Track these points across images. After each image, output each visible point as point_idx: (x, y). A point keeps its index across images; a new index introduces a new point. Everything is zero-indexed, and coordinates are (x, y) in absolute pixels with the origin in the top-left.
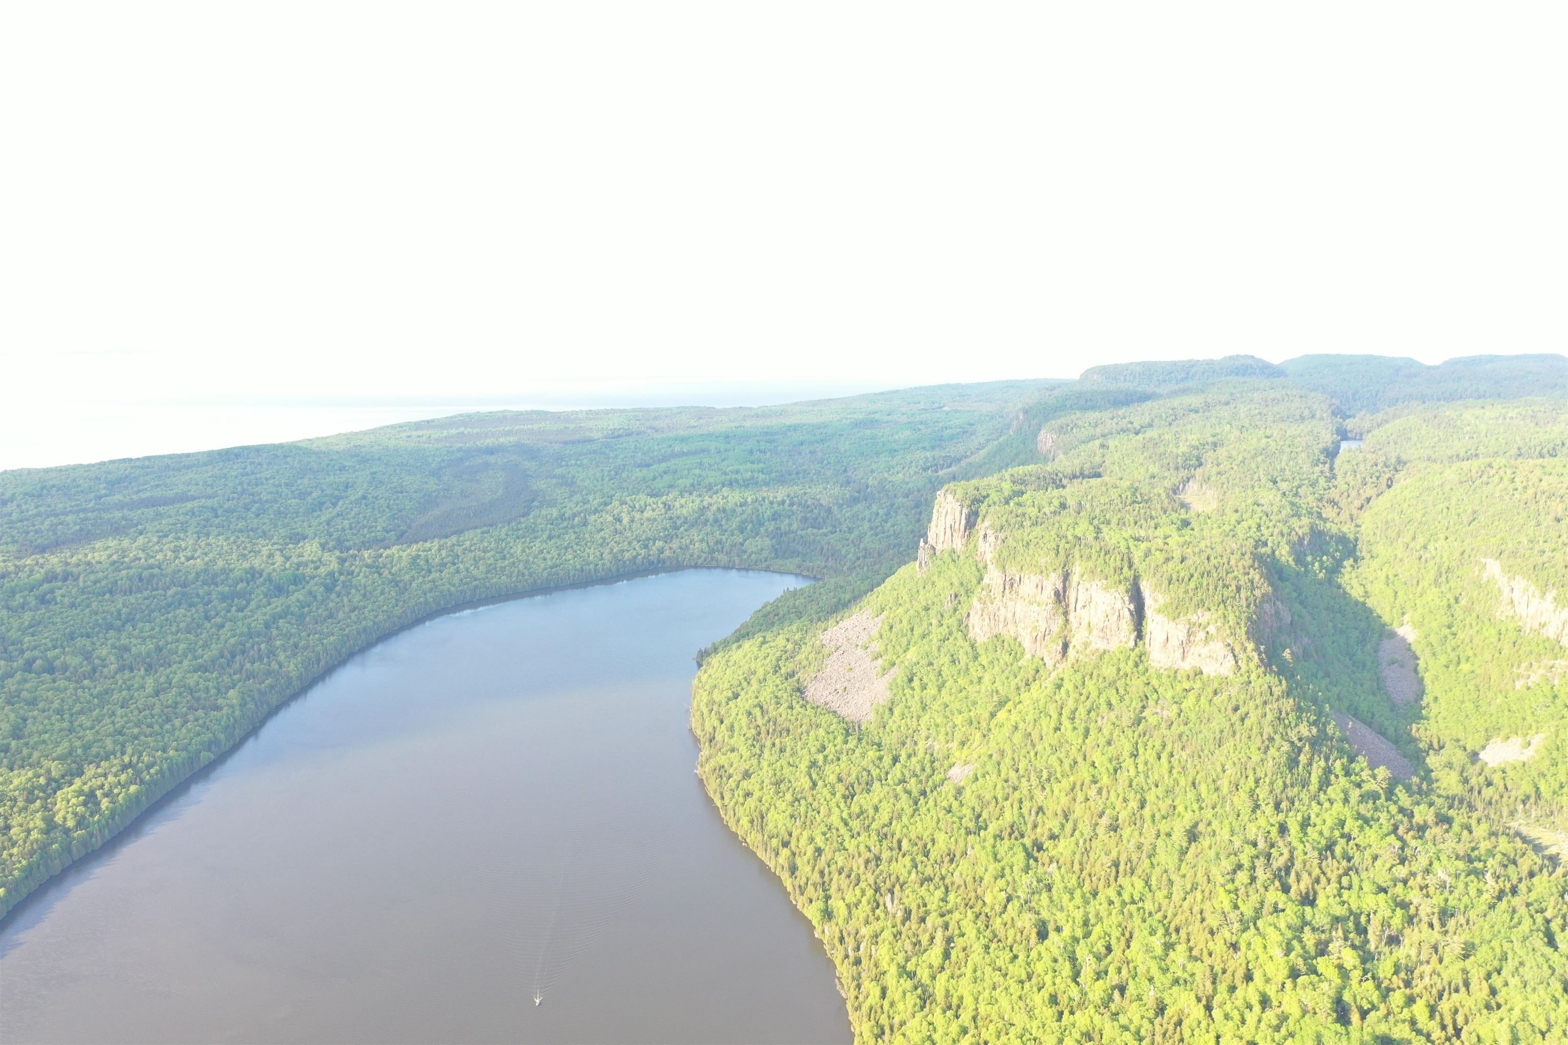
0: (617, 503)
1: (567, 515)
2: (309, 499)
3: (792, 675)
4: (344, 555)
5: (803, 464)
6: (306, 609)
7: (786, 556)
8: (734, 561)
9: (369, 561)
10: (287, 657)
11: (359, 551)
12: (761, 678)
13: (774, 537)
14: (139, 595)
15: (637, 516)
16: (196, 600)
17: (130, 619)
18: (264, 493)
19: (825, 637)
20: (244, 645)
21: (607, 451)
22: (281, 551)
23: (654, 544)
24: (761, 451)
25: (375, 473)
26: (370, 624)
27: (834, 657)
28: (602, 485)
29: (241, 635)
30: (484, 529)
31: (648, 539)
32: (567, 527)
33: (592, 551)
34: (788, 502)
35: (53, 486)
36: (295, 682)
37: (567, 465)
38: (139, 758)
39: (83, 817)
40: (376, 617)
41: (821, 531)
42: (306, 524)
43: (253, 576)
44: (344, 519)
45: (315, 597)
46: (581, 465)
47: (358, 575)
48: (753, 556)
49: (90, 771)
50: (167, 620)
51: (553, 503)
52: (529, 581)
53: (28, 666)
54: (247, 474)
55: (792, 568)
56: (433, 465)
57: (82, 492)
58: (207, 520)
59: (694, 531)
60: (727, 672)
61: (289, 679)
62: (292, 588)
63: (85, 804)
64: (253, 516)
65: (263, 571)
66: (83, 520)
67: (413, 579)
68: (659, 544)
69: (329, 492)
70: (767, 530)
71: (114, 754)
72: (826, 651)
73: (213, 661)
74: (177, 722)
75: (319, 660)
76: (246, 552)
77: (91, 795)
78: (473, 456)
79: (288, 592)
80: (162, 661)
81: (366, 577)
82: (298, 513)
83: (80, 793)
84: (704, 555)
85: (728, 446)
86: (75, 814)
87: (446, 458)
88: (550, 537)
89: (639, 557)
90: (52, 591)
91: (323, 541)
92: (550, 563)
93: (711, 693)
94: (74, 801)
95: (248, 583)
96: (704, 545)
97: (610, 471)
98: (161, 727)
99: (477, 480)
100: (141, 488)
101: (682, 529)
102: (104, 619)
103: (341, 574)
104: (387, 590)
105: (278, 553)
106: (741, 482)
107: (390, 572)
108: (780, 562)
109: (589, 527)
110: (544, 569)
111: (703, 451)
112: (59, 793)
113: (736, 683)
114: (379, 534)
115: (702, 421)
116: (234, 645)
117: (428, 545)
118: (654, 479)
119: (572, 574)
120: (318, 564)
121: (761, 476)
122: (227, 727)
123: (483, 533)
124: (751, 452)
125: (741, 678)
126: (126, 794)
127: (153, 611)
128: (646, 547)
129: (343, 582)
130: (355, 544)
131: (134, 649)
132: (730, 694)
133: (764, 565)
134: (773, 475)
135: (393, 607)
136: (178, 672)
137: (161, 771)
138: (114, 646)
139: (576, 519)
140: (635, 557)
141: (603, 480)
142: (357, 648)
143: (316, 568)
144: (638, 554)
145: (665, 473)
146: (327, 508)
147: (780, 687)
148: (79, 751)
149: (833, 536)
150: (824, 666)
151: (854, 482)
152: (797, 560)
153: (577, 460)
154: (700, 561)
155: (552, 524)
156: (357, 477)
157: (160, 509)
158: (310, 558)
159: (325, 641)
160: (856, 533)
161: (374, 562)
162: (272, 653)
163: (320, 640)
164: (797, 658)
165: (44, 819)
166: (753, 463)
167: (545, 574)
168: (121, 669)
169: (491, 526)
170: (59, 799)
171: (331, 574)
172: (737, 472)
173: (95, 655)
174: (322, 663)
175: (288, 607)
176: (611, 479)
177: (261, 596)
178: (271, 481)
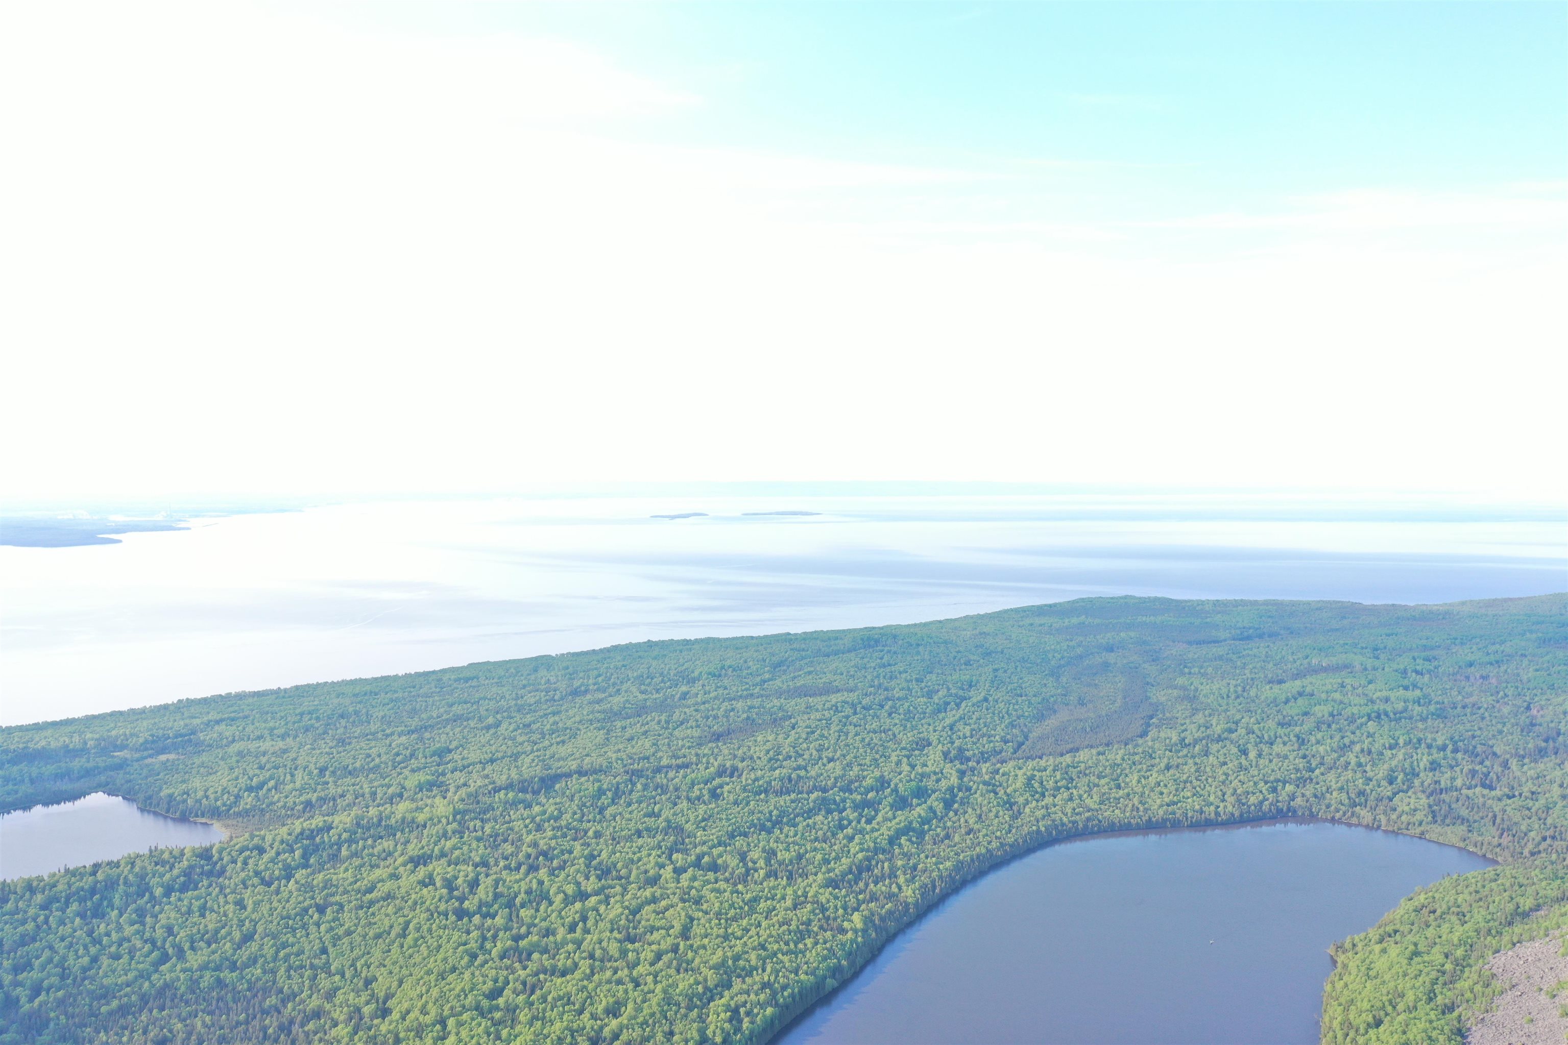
0: (1243, 731)
1: (1187, 741)
2: (936, 699)
3: (1450, 1008)
4: (964, 767)
5: (1470, 695)
6: (926, 827)
7: (1448, 821)
8: (1380, 821)
9: (987, 777)
10: (906, 880)
11: (978, 763)
12: (1411, 1004)
13: (1431, 794)
14: (788, 798)
15: (1265, 749)
16: (833, 806)
17: (778, 823)
18: (897, 689)
19: (1498, 962)
20: (870, 861)
21: (1234, 657)
22: (908, 757)
23: (1284, 788)
24: (1417, 672)
25: (996, 670)
26: (983, 851)
27: (1509, 996)
28: (1228, 704)
29: (868, 850)
30: (1101, 749)
31: (1278, 781)
32: (1186, 756)
33: (1213, 789)
34: (1450, 747)
35: (730, 667)
36: (911, 910)
37: (1190, 673)
38: (776, 977)
39: (728, 1034)
40: (989, 843)
41: (1493, 793)
42: (931, 728)
43: (882, 785)
44: (966, 724)
45: (935, 813)
46: (1204, 675)
47: (976, 793)
48: (1404, 818)
49: (737, 985)
50: (808, 825)
51: (1170, 723)
52: (1144, 819)
53: (697, 864)
54: (884, 666)
55: (1455, 840)
56: (1053, 663)
57: (751, 674)
58: (847, 717)
59: (1331, 777)
60: (1368, 984)
61: (907, 904)
62: (915, 801)
63: (730, 1020)
64: (886, 715)
65: (891, 781)
66: (750, 707)
67: (1027, 802)
68: (1289, 788)
69: (953, 691)
70: (1422, 783)
71: (756, 969)
72: (1497, 985)
73: (844, 875)
74: (809, 942)
75: (934, 887)
76: (877, 756)
77: (735, 1011)
78: (1092, 653)
79: (911, 805)
80: (801, 871)
81: (982, 795)
82: (925, 713)
83: (727, 1008)
84: (1343, 808)
85: (1377, 663)
86: (723, 1029)
87: (1065, 654)
88: (1168, 768)
89: (1266, 803)
90: (721, 786)
91: (945, 749)
92: (1167, 800)
93: (1346, 1010)
94: (722, 1015)
95: (877, 792)
96: (1344, 796)
97: (1236, 686)
98: (796, 946)
99: (1096, 685)
100: (796, 674)
101: (1317, 772)
102: (759, 819)
103: (960, 790)
104: (1001, 813)
105: (905, 760)
106: (1392, 715)
107: (1005, 792)
108: (1437, 828)
109: (1211, 758)
110: (1161, 806)
111: (1346, 667)
112: (712, 1004)
113: (1379, 1004)
114: (997, 744)
115: (1345, 622)
116: (861, 861)
117: (1043, 763)
118: (1287, 701)
119: (1190, 815)
120: (940, 775)
121: (1417, 709)
122: (850, 954)
123: (1099, 754)
124: (1405, 672)
125: (1385, 998)
126: (764, 1016)
127: (797, 816)
128: (1274, 790)
129: (962, 798)
130: (974, 755)
131: (779, 854)
132: (1370, 1019)
133: (1418, 830)
134: (1432, 708)
135: (1007, 834)
136: (813, 886)
137: (792, 995)
138: (764, 851)
139: (1197, 747)
140: (1261, 803)
141: (1228, 696)
142: (970, 877)
143: (938, 781)
144: (1265, 799)
145: (1300, 694)
146: (951, 710)
147: (1435, 1024)
148: (730, 962)
149: (1509, 801)
150: (1494, 1005)
151: (1540, 725)
152: (1461, 829)
153: (1201, 667)
154: (1338, 816)
155: (1171, 751)
156: (980, 675)
157: (811, 700)
158: (933, 769)
159: (941, 867)
160: (1542, 801)
161: (991, 779)
162: (893, 875)
163: (936, 864)
164: (1458, 985)
165: (699, 1031)
166: (1406, 688)
167: (1161, 812)
168: (768, 876)
169: (1107, 745)
170: (712, 1011)
171: (951, 789)
172: (1387, 700)
173: (748, 858)
174: (937, 891)
175: (911, 823)
176: (1238, 697)
177: (888, 808)
178: (904, 676)
